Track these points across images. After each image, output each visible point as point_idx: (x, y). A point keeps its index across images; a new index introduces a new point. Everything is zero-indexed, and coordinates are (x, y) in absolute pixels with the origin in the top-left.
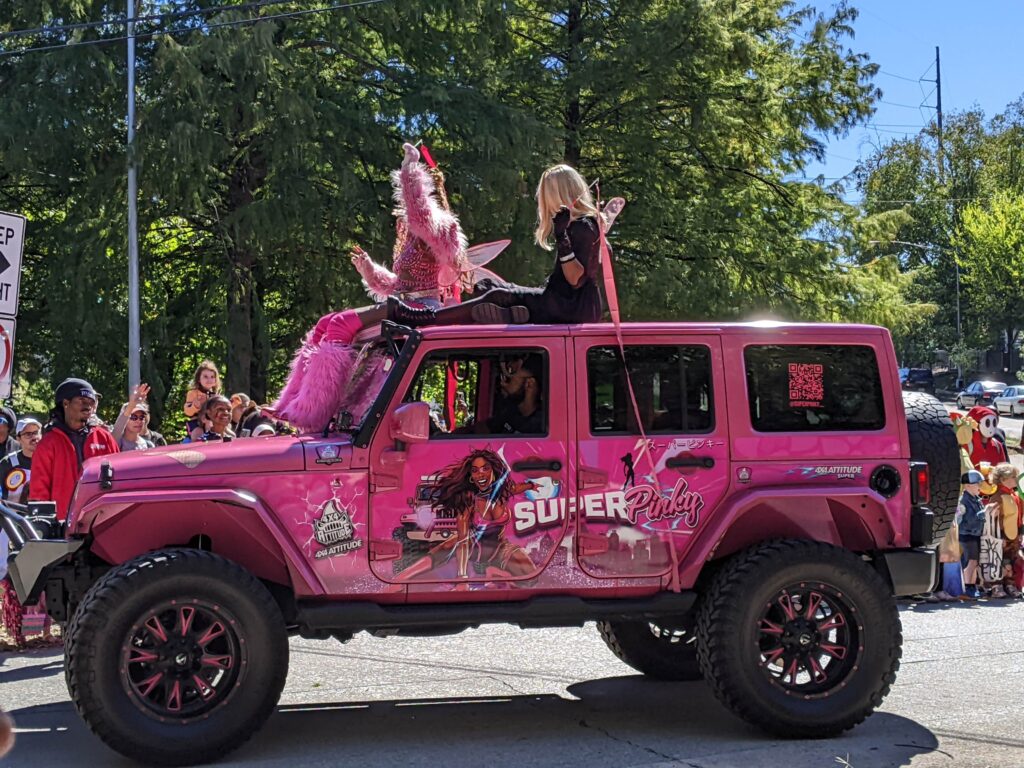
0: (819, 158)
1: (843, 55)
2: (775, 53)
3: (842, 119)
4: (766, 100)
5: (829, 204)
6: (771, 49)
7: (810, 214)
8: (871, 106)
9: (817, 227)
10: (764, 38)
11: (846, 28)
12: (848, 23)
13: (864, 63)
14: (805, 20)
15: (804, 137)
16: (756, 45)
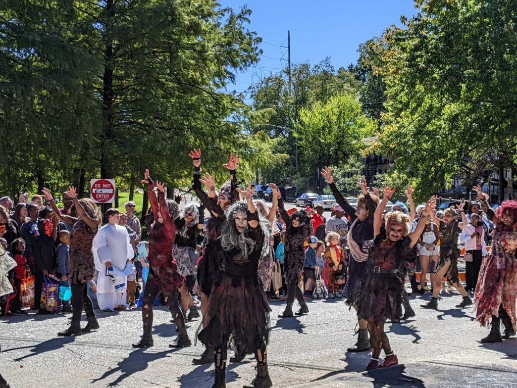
0: (232, 81)
1: (244, 32)
2: (212, 29)
3: (244, 63)
4: (206, 52)
5: (237, 105)
6: (209, 27)
7: (228, 109)
8: (258, 57)
9: (232, 115)
10: (207, 21)
11: (246, 18)
12: (247, 16)
13: (254, 37)
14: (226, 14)
15: (226, 71)
16: (202, 24)
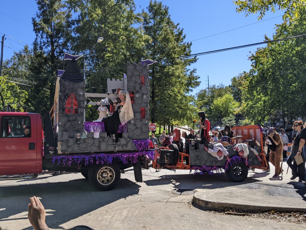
1: (195, 76)
2: (184, 76)
3: (195, 86)
8: (199, 84)
12: (195, 71)
13: (198, 77)
14: (189, 71)
16: (181, 75)
